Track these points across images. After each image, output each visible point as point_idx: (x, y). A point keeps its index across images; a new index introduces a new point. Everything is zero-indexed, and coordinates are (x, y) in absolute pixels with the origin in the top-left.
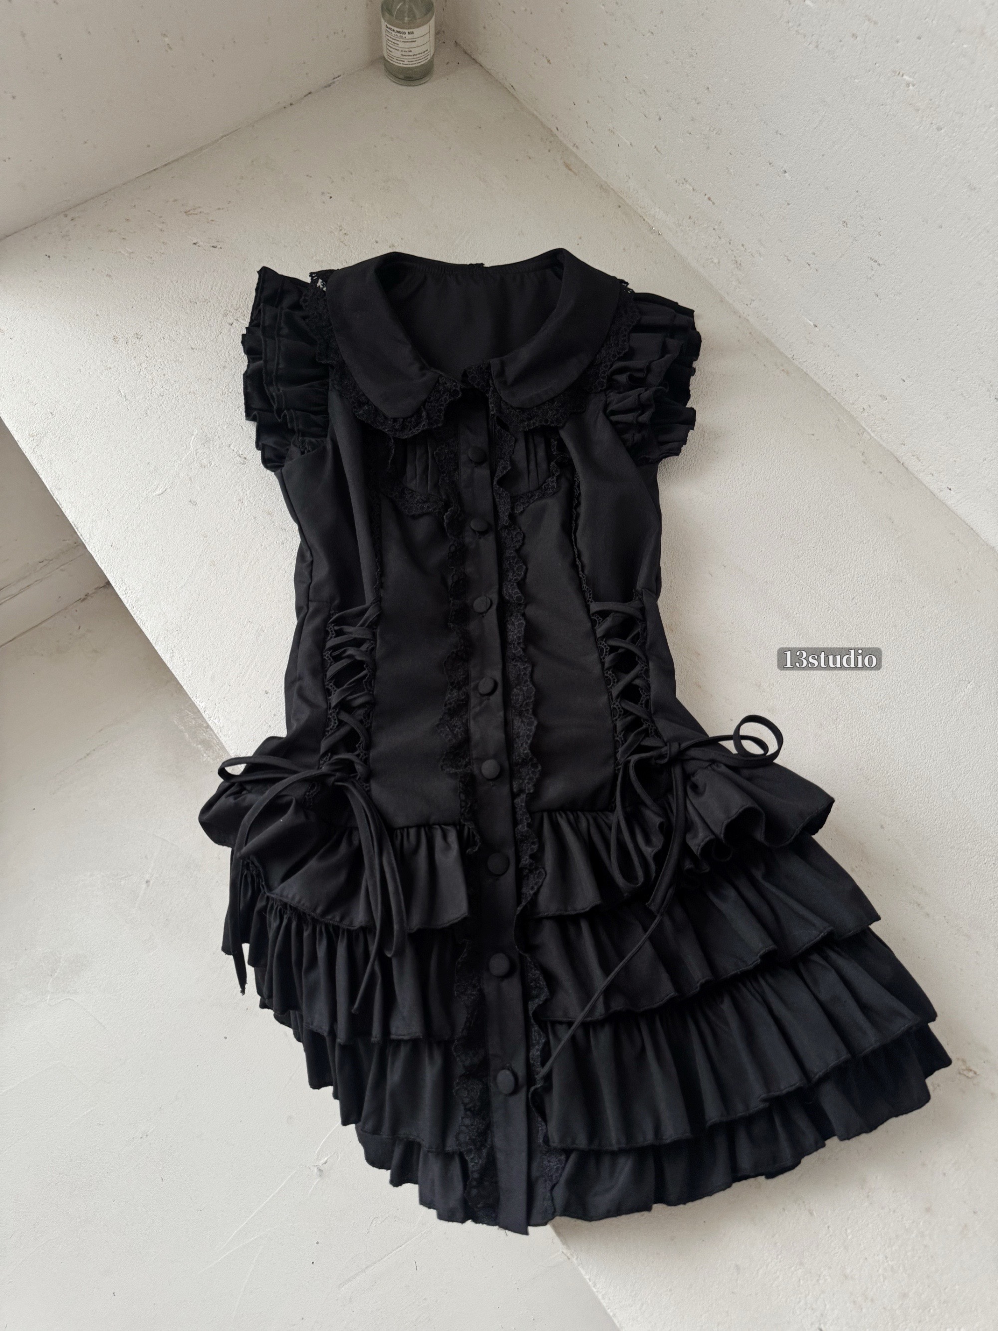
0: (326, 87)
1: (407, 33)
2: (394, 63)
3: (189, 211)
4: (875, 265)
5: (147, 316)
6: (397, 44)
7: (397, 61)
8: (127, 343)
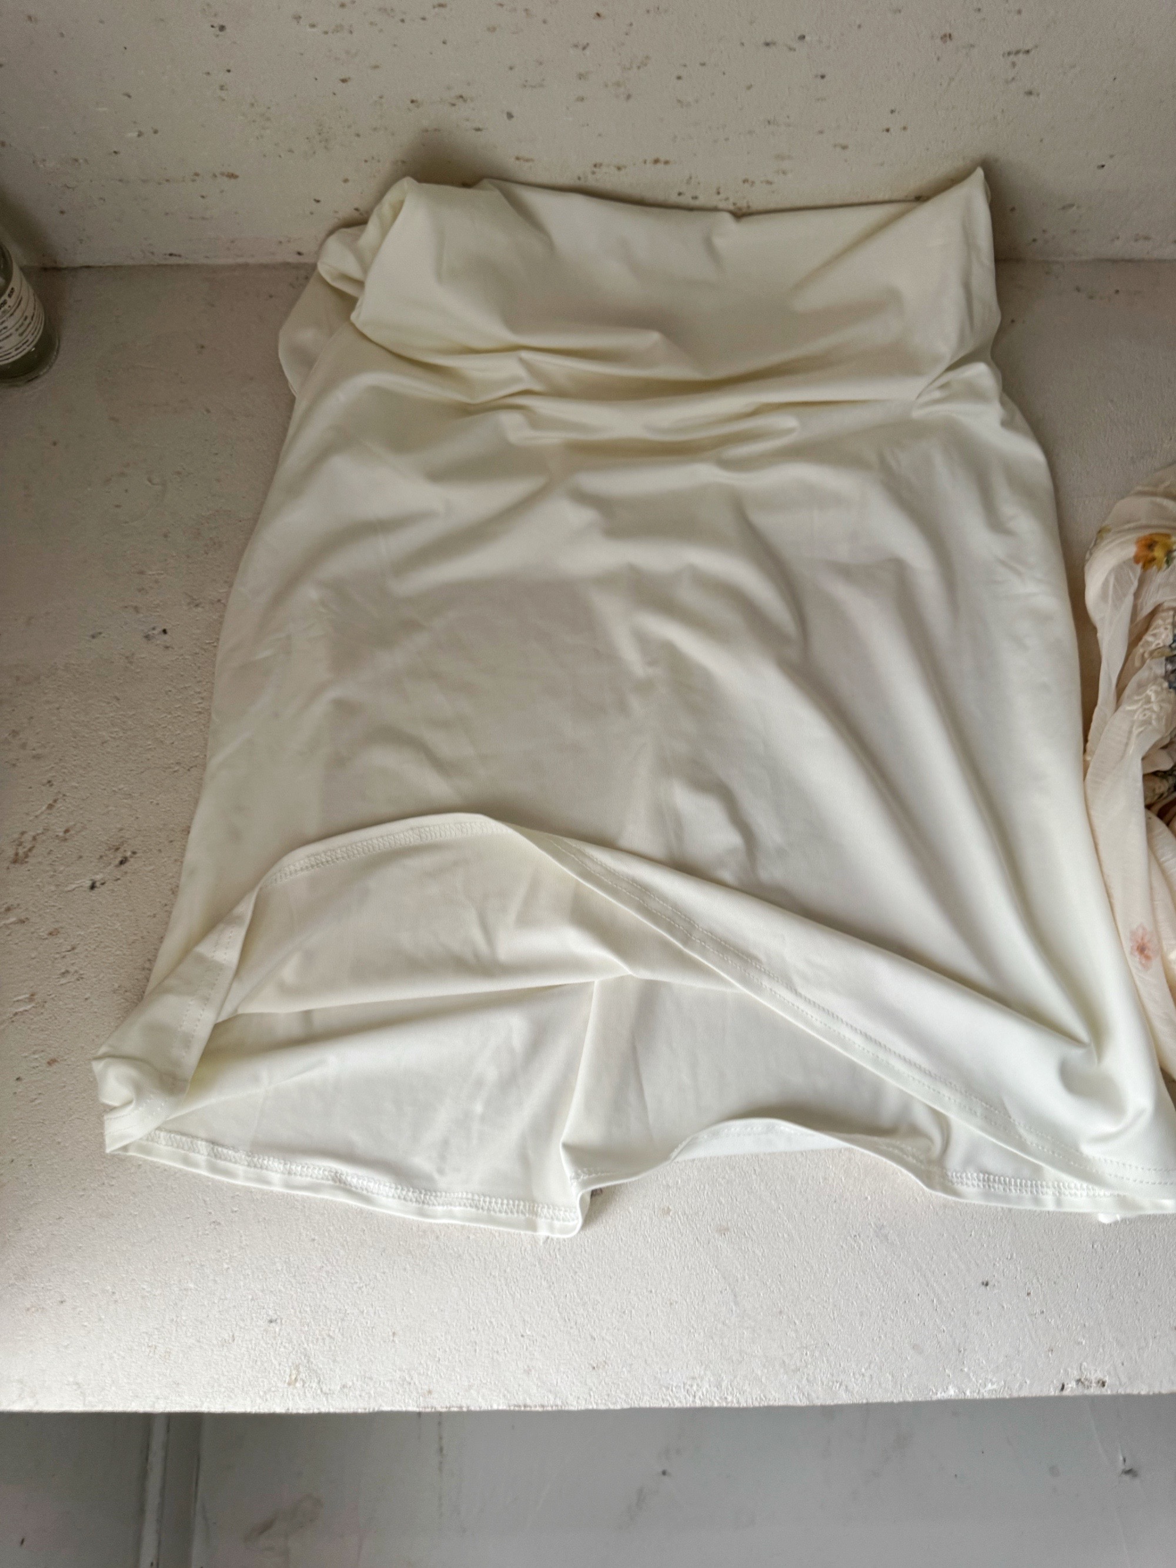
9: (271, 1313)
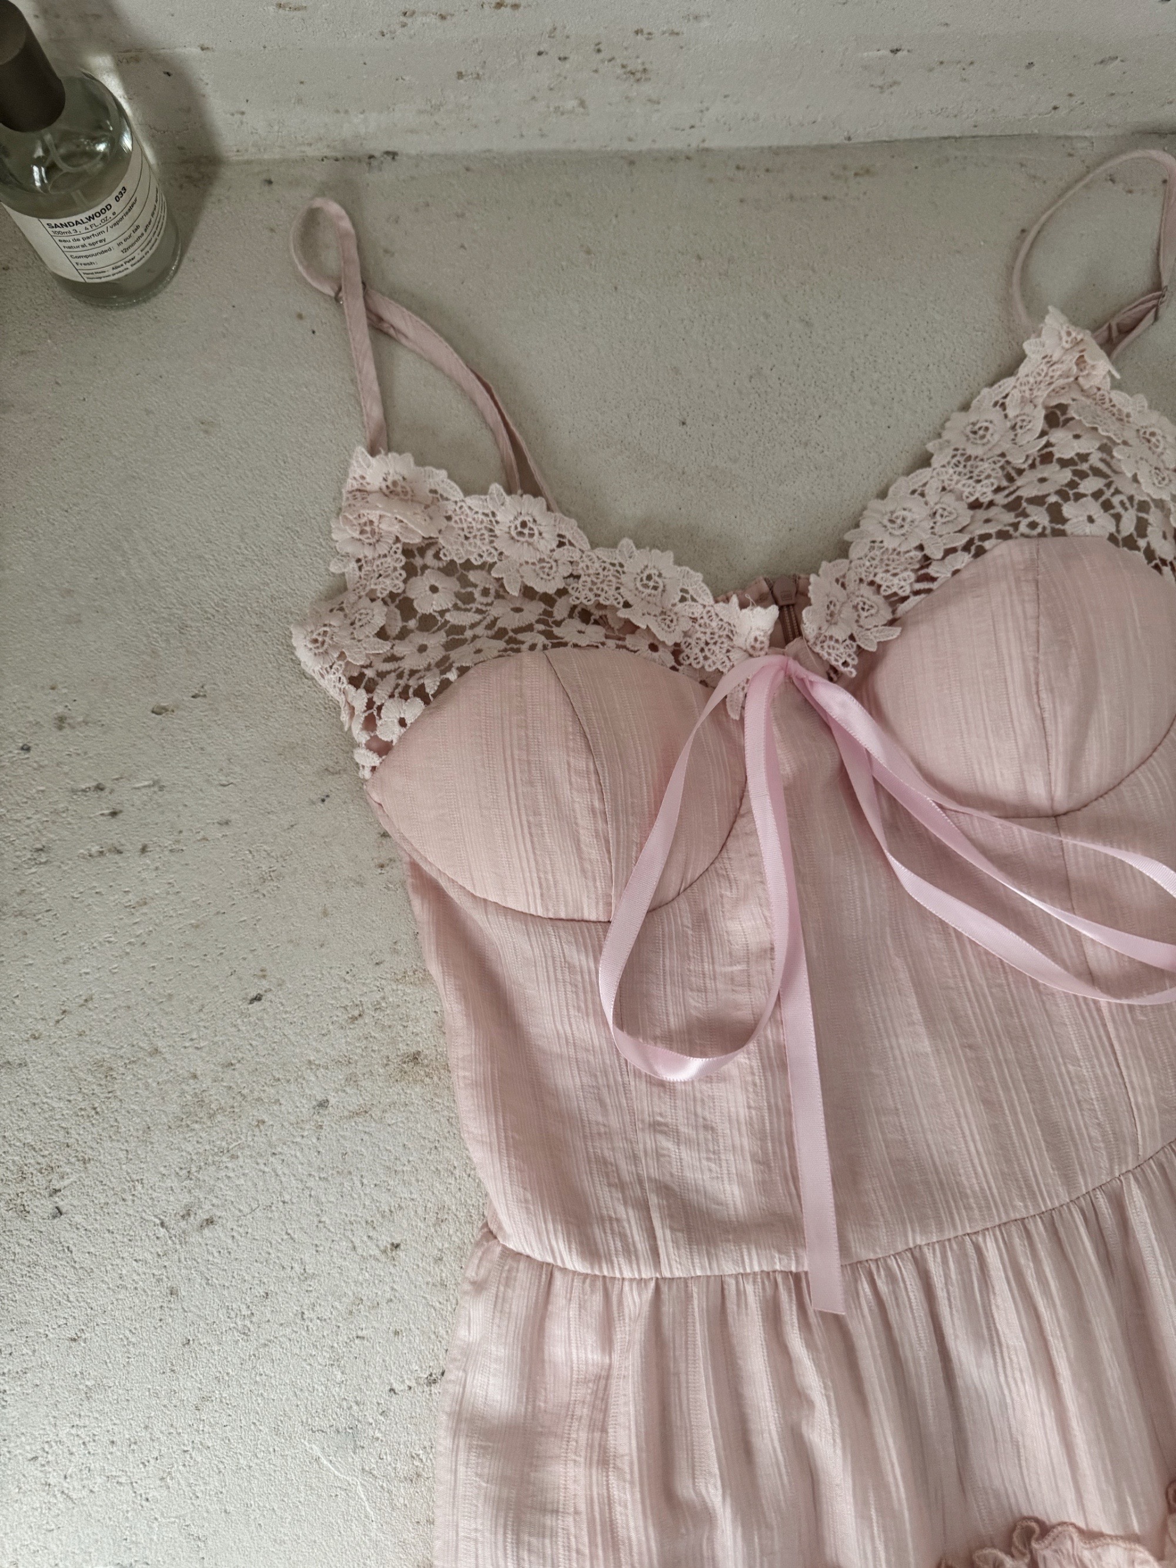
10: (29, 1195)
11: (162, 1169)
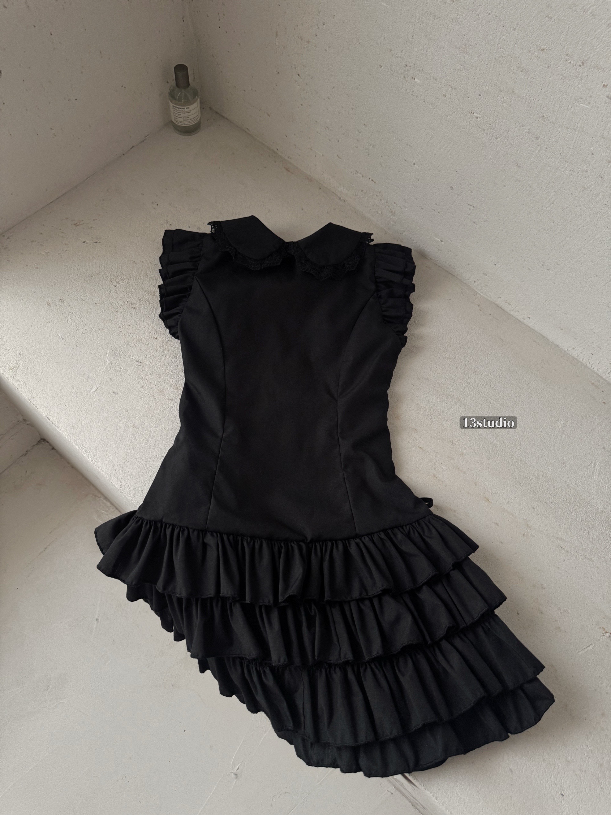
0: (141, 142)
1: (186, 109)
2: (180, 125)
3: (77, 223)
4: (472, 208)
5: (65, 289)
6: (180, 115)
7: (181, 123)
8: (56, 306)
9: (21, 353)
10: (115, 280)
11: (137, 295)
